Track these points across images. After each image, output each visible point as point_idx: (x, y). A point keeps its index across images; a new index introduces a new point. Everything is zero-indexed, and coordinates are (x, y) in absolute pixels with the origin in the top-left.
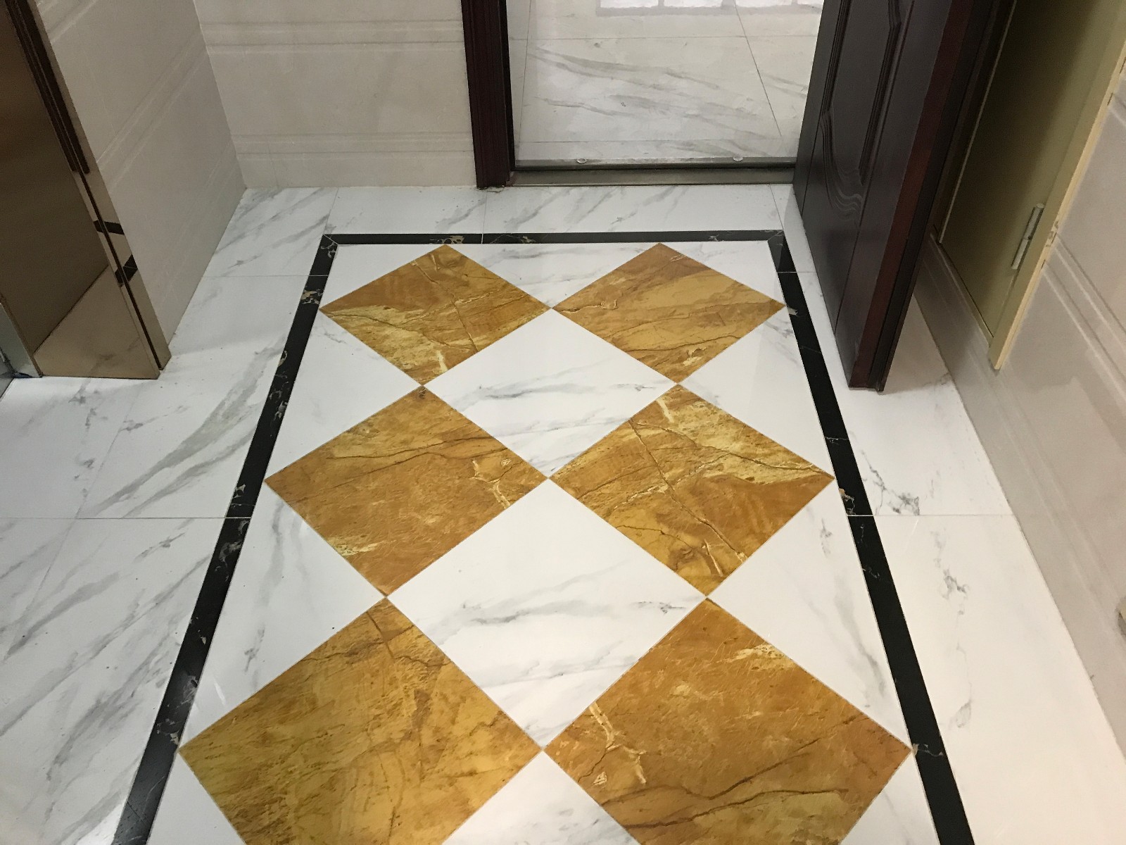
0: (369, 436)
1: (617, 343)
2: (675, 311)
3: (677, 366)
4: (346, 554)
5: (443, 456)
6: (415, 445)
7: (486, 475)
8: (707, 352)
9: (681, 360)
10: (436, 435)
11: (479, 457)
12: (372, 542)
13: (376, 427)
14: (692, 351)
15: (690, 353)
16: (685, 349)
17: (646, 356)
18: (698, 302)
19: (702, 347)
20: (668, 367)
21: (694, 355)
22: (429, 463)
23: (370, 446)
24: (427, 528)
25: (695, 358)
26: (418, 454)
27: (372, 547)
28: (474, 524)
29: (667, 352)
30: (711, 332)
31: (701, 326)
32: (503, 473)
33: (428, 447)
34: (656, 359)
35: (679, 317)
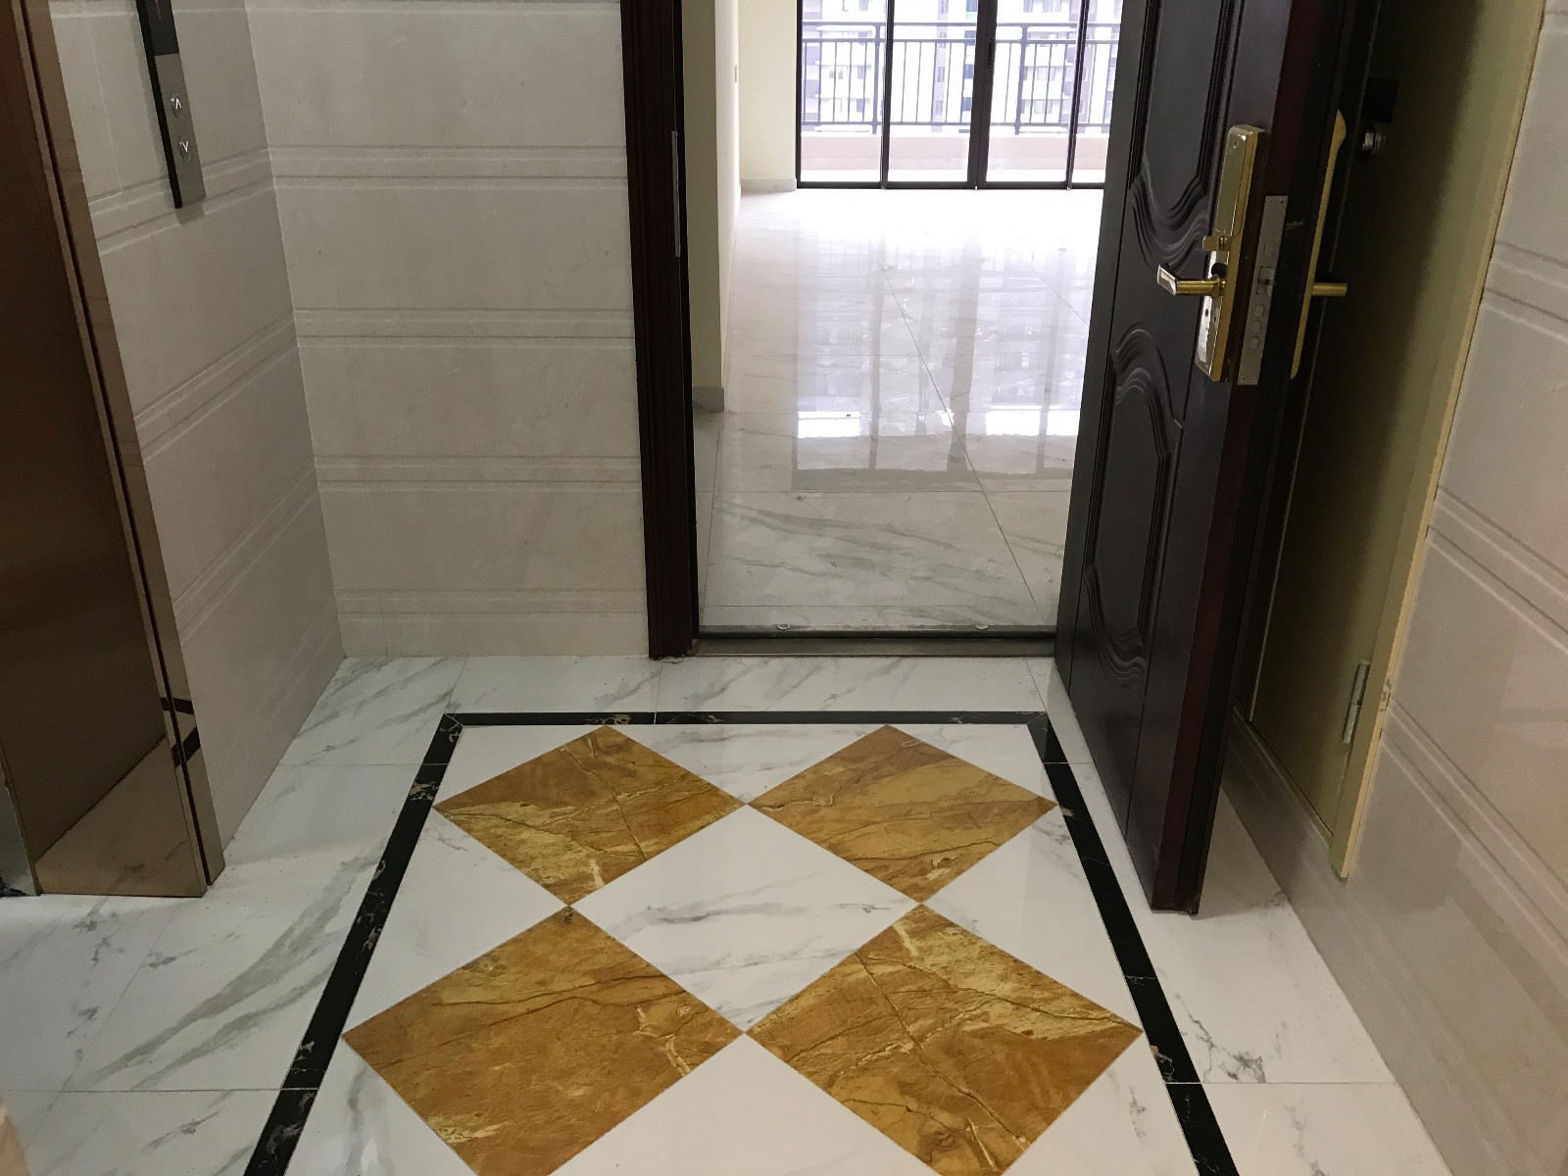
0: (493, 975)
1: (836, 849)
2: (911, 810)
3: (918, 880)
4: (453, 1139)
5: (595, 1002)
6: (556, 987)
7: (656, 1029)
8: (957, 863)
9: (924, 872)
10: (585, 974)
11: (646, 1004)
12: (491, 1123)
13: (503, 962)
14: (937, 860)
15: (935, 863)
16: (927, 859)
17: (875, 866)
18: (940, 799)
19: (952, 856)
20: (907, 881)
21: (940, 866)
22: (576, 1011)
23: (494, 988)
24: (572, 1104)
25: (942, 870)
26: (560, 998)
27: (490, 1130)
28: (638, 1098)
29: (905, 862)
30: (961, 837)
31: (948, 829)
32: (678, 1025)
33: (575, 989)
34: (890, 871)
35: (917, 817)
